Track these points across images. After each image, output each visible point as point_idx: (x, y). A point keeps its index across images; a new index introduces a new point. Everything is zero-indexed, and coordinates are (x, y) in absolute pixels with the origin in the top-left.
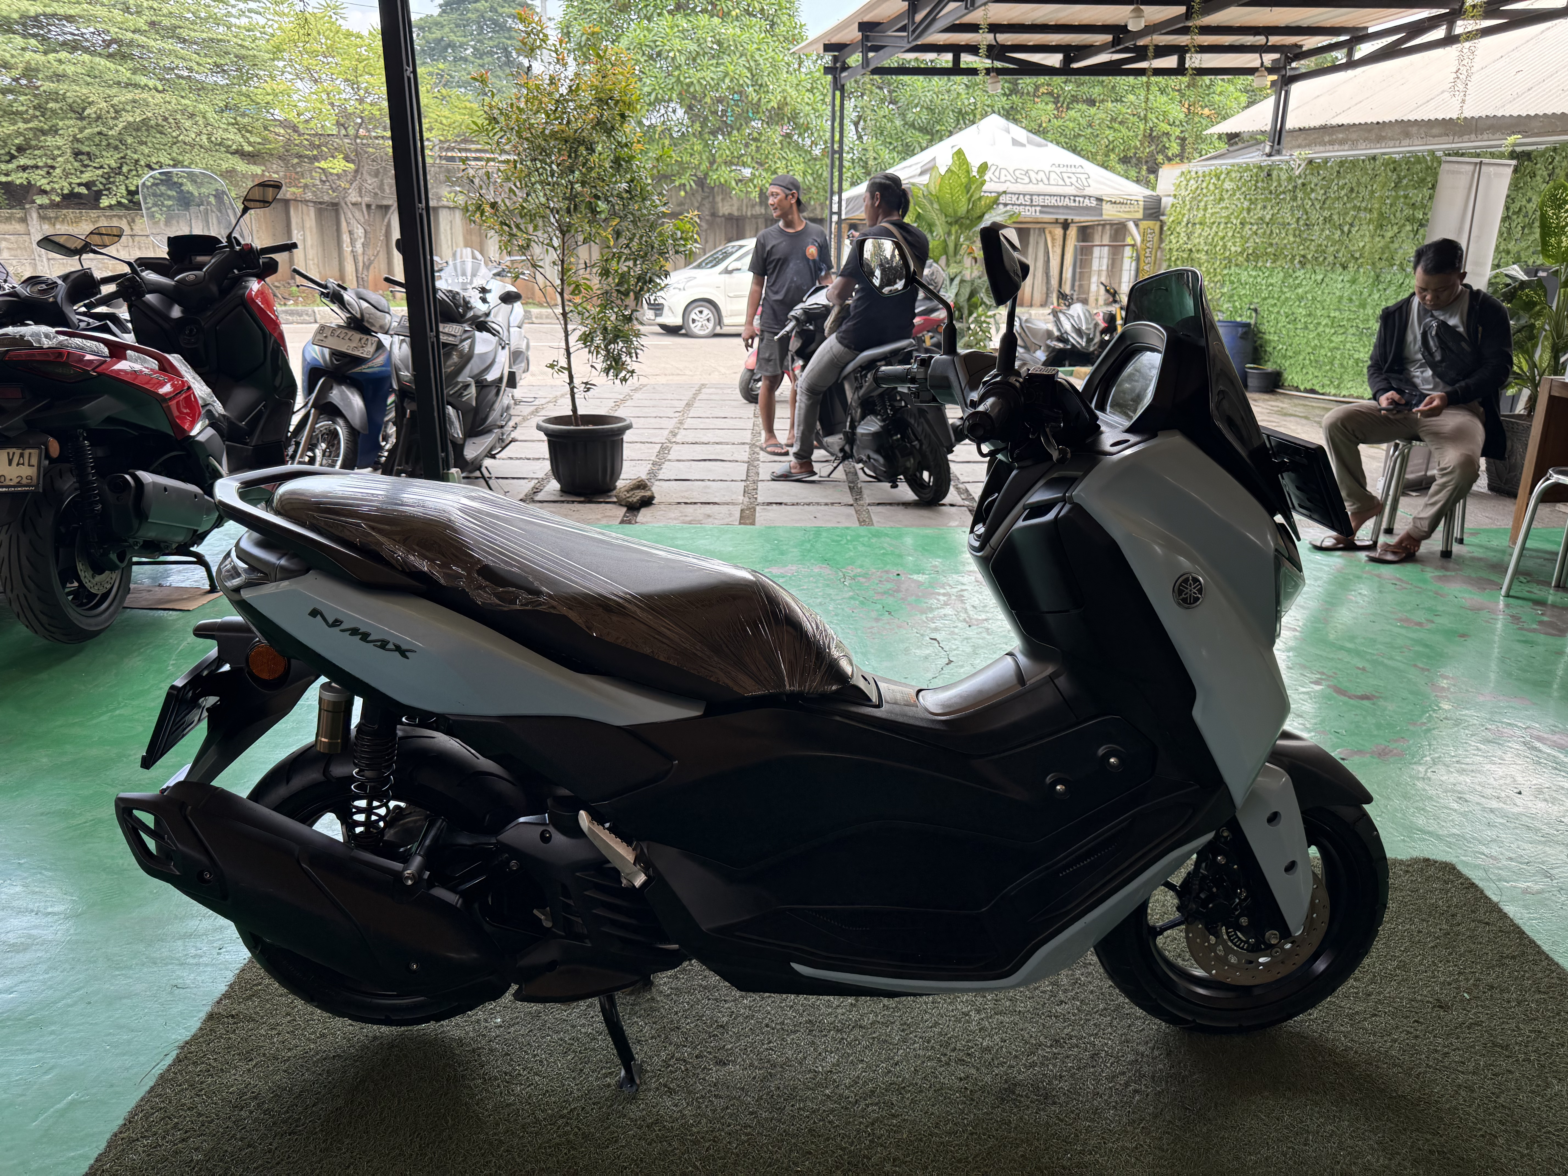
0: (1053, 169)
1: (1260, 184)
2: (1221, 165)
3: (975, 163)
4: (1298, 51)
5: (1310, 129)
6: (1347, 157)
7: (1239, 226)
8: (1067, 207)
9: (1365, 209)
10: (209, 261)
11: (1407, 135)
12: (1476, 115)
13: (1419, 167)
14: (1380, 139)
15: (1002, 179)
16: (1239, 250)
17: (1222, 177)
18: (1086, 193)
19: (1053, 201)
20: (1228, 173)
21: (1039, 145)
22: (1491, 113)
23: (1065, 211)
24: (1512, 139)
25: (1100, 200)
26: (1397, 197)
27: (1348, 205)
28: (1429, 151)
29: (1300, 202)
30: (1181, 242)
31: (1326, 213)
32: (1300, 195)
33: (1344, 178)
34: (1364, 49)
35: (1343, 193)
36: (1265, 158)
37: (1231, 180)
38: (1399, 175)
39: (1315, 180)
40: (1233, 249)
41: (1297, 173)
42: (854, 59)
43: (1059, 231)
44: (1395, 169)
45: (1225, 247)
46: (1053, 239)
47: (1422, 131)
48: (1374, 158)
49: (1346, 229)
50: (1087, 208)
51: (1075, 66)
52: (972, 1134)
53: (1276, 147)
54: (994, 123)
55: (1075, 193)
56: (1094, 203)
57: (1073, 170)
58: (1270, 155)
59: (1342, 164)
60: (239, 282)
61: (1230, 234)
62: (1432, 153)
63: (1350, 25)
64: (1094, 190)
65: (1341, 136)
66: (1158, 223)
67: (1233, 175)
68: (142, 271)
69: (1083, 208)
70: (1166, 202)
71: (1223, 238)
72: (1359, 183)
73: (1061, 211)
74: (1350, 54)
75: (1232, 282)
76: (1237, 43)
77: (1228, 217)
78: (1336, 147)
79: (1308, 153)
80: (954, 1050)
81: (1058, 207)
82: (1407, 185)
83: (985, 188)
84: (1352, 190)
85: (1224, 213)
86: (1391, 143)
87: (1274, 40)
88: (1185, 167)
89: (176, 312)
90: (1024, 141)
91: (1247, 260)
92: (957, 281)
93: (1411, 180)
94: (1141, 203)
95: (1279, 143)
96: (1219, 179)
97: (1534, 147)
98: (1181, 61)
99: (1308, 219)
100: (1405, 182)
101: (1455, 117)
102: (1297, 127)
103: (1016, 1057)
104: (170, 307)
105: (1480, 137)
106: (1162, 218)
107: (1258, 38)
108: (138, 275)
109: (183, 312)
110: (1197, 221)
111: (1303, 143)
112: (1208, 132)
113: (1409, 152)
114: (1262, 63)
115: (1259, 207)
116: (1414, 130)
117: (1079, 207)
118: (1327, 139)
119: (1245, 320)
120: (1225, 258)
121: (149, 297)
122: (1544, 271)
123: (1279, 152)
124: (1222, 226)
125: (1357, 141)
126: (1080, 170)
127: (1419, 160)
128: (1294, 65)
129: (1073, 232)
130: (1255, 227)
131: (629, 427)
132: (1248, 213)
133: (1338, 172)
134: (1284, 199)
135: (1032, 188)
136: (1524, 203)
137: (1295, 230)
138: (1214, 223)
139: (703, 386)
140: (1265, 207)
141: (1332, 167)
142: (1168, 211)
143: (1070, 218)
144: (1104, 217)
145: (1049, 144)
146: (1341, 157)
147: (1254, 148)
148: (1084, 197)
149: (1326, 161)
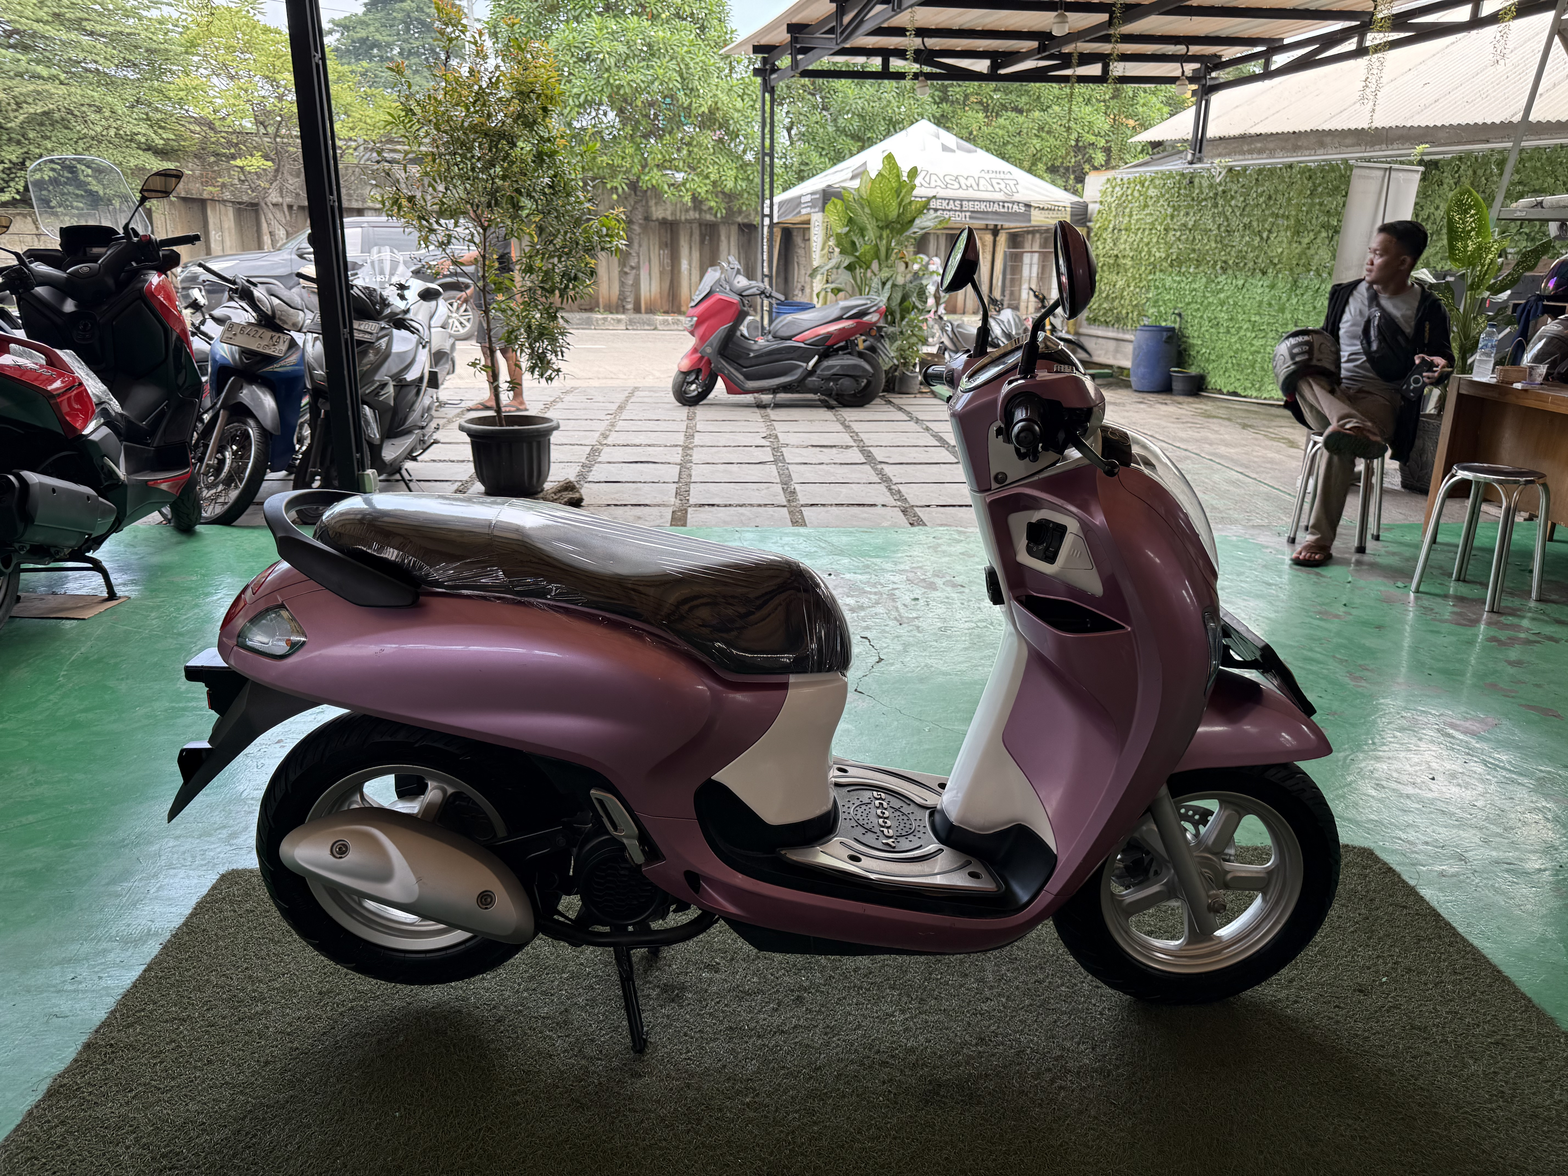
0: (983, 174)
1: (1182, 191)
2: (1145, 172)
3: (905, 169)
4: (1217, 61)
5: (1230, 138)
6: (1265, 164)
7: (1163, 232)
8: (996, 213)
9: (1283, 216)
10: (105, 253)
11: (1322, 145)
12: (1387, 125)
13: (1333, 175)
14: (1296, 148)
15: (933, 184)
16: (1163, 255)
17: (1147, 184)
18: (1014, 199)
19: (983, 207)
20: (1152, 181)
21: (969, 151)
22: (1401, 124)
23: (995, 217)
24: (1420, 148)
25: (1028, 206)
26: (1313, 205)
27: (1267, 212)
28: (1342, 159)
29: (1220, 209)
30: (1108, 248)
31: (1246, 220)
32: (1221, 202)
33: (1263, 185)
34: (1280, 60)
35: (1261, 200)
36: (1187, 165)
37: (1155, 187)
38: (1314, 183)
39: (1235, 188)
40: (1158, 255)
41: (1218, 180)
42: (784, 62)
43: (989, 238)
44: (1310, 177)
45: (1149, 252)
46: (984, 245)
47: (1336, 141)
48: (1291, 166)
49: (1265, 235)
50: (1016, 214)
51: (1002, 72)
52: (895, 1138)
53: (1197, 155)
54: (924, 128)
55: (1003, 198)
56: (1023, 209)
57: (1002, 176)
58: (1191, 163)
59: (1260, 171)
60: (137, 275)
61: (1155, 240)
62: (1345, 161)
63: (1266, 36)
64: (1023, 196)
65: (1259, 145)
66: (1085, 230)
67: (1157, 182)
68: (31, 262)
69: (1011, 213)
70: (1093, 208)
71: (1148, 244)
72: (1276, 191)
73: (990, 216)
74: (1267, 64)
75: (1157, 288)
76: (1159, 53)
77: (1153, 223)
78: (1255, 156)
79: (1228, 161)
80: (878, 1052)
81: (987, 212)
82: (1321, 193)
83: (915, 193)
84: (1270, 198)
85: (1149, 220)
86: (1307, 153)
87: (1194, 49)
88: (1110, 174)
89: (69, 306)
90: (954, 147)
91: (1171, 266)
92: (889, 285)
93: (1326, 188)
94: (1069, 209)
95: (1200, 152)
96: (1143, 186)
97: (1441, 157)
98: (1106, 69)
99: (1228, 225)
100: (1320, 189)
101: (1366, 126)
102: (1217, 135)
103: (941, 1057)
104: (62, 301)
105: (1390, 147)
106: (1089, 224)
107: (1179, 47)
108: (27, 267)
109: (76, 306)
110: (1123, 227)
111: (1224, 152)
112: (1133, 140)
113: (1324, 160)
114: (1183, 72)
115: (1182, 213)
116: (1328, 140)
117: (1008, 213)
118: (1246, 148)
119: (1169, 324)
120: (1150, 264)
121: (40, 290)
122: (1451, 276)
123: (1200, 160)
124: (1147, 232)
125: (1275, 150)
126: (1008, 176)
127: (1333, 168)
128: (1214, 74)
129: (1002, 238)
130: (1178, 234)
131: (557, 428)
132: (1172, 219)
133: (1257, 180)
134: (1206, 206)
135: (961, 194)
136: (1432, 210)
137: (1216, 236)
138: (1139, 229)
139: (636, 389)
140: (1187, 214)
141: (1251, 175)
142: (1094, 217)
143: (999, 223)
144: (1033, 223)
145: (979, 150)
146: (1259, 165)
147: (1177, 157)
148: (1013, 203)
149: (1245, 169)
